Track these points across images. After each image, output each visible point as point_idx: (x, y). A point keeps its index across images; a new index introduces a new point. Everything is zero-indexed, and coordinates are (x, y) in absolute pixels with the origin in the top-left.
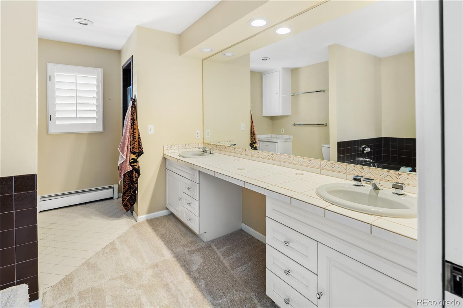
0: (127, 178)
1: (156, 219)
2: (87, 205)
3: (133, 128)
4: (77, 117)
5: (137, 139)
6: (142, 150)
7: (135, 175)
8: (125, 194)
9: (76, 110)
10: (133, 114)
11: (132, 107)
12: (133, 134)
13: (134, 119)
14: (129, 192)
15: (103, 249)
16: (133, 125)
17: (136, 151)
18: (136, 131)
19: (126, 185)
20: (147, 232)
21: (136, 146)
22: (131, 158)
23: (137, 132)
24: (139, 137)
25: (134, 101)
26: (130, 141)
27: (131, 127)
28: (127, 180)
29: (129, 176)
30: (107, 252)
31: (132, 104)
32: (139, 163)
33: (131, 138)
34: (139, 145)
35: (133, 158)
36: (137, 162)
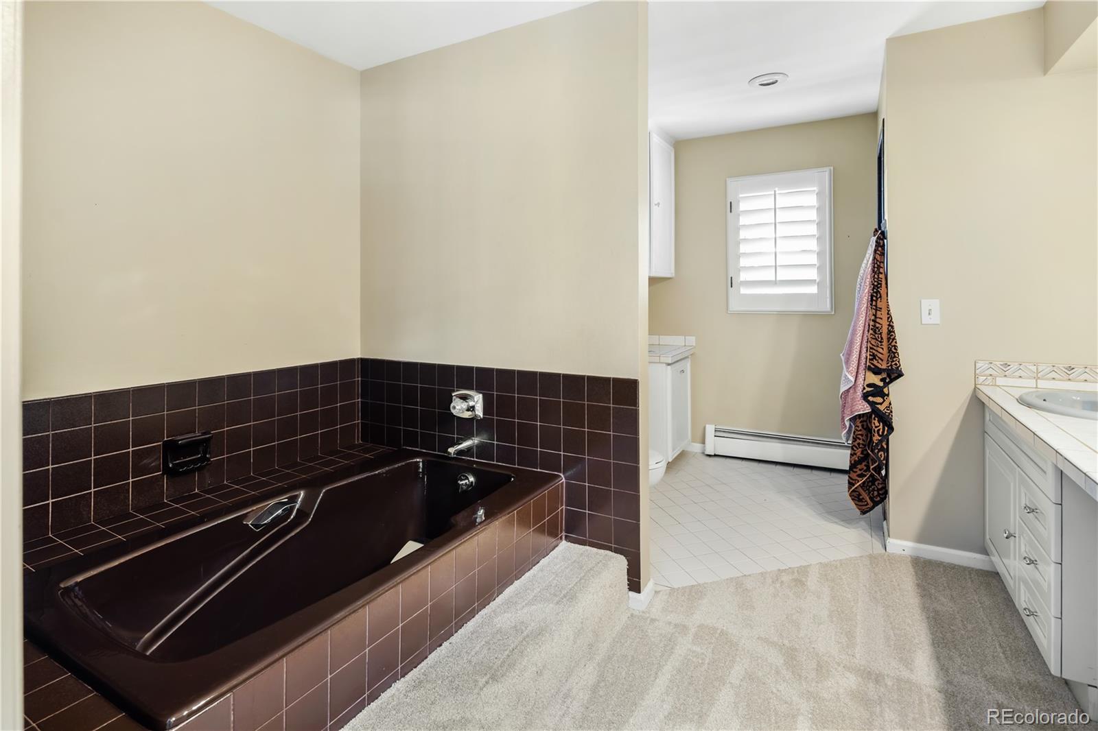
0: (860, 430)
1: (944, 566)
2: (797, 470)
3: (876, 306)
4: (778, 279)
5: (885, 336)
6: (896, 364)
7: (876, 427)
8: (855, 470)
9: (774, 264)
10: (876, 269)
11: (875, 251)
12: (873, 321)
13: (879, 284)
14: (865, 468)
15: (779, 570)
16: (874, 298)
17: (880, 366)
18: (882, 314)
19: (856, 447)
20: (898, 585)
21: (882, 354)
22: (867, 383)
23: (885, 317)
24: (891, 331)
25: (882, 237)
26: (865, 338)
27: (871, 305)
28: (860, 437)
29: (865, 427)
30: (782, 582)
31: (876, 246)
32: (892, 398)
33: (868, 331)
34: (889, 352)
35: (873, 384)
36: (884, 395)
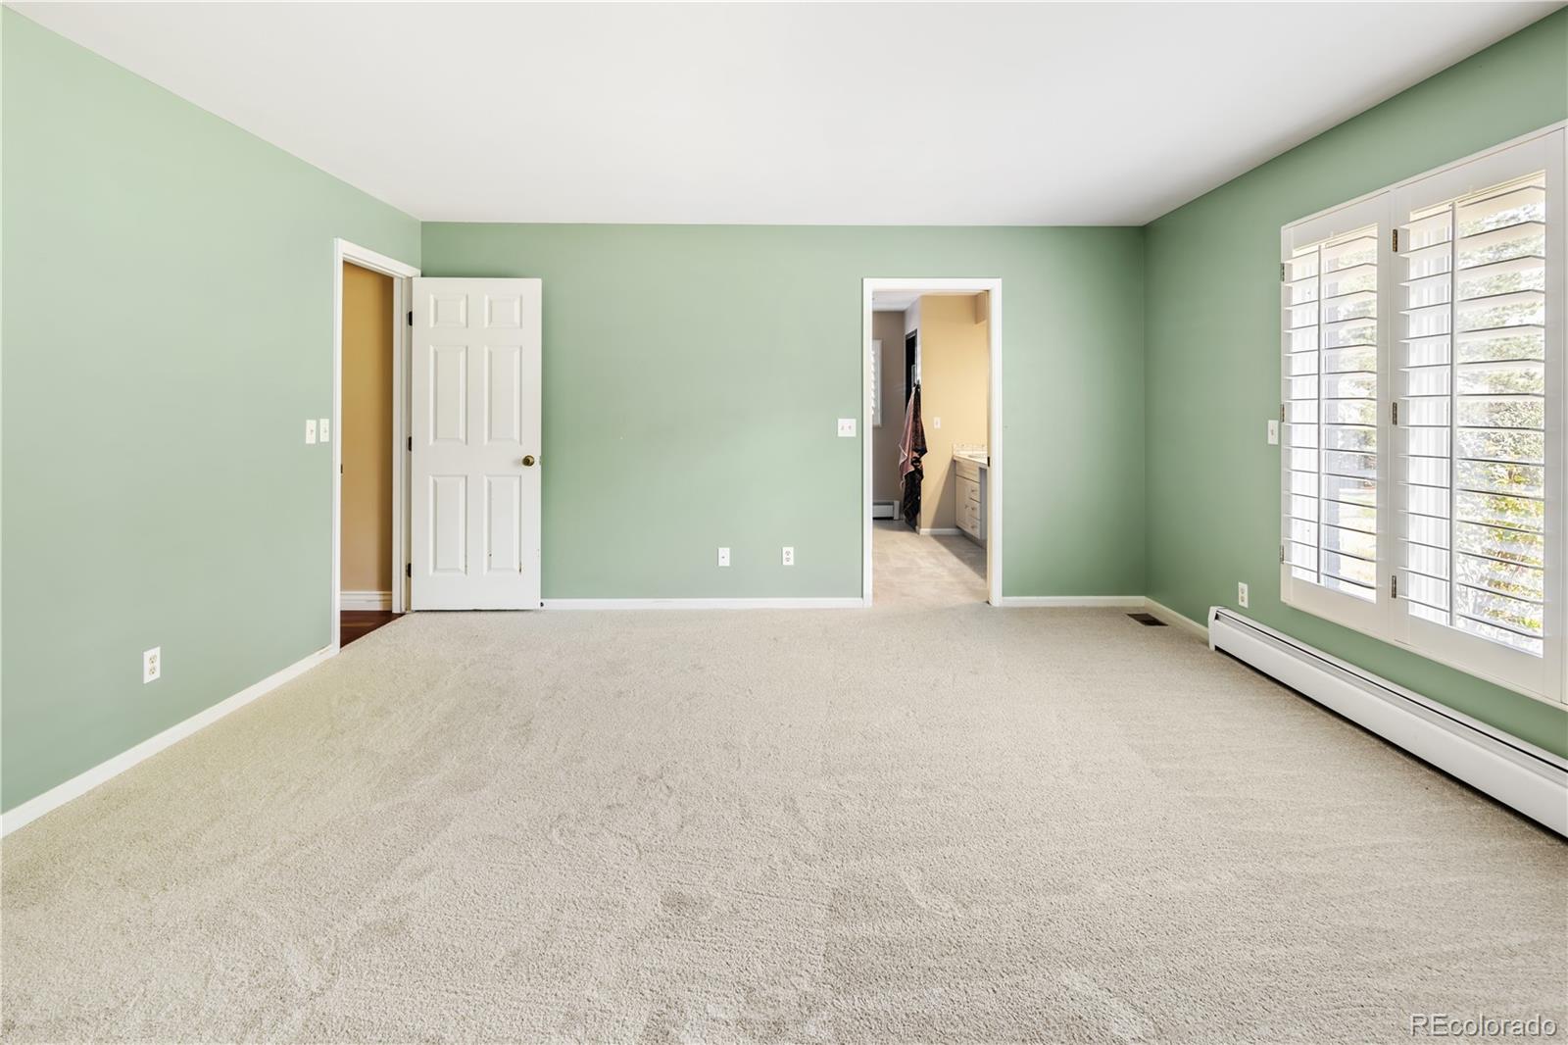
0: (909, 482)
3: (916, 420)
5: (920, 433)
6: (925, 447)
7: (917, 477)
10: (916, 403)
11: (916, 394)
17: (918, 448)
19: (905, 490)
21: (919, 444)
22: (913, 456)
23: (920, 425)
24: (923, 435)
25: (918, 387)
26: (912, 432)
29: (911, 477)
31: (916, 391)
32: (923, 463)
34: (922, 442)
35: (916, 457)
36: (920, 462)
